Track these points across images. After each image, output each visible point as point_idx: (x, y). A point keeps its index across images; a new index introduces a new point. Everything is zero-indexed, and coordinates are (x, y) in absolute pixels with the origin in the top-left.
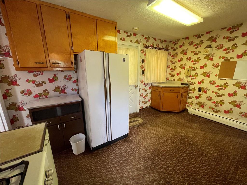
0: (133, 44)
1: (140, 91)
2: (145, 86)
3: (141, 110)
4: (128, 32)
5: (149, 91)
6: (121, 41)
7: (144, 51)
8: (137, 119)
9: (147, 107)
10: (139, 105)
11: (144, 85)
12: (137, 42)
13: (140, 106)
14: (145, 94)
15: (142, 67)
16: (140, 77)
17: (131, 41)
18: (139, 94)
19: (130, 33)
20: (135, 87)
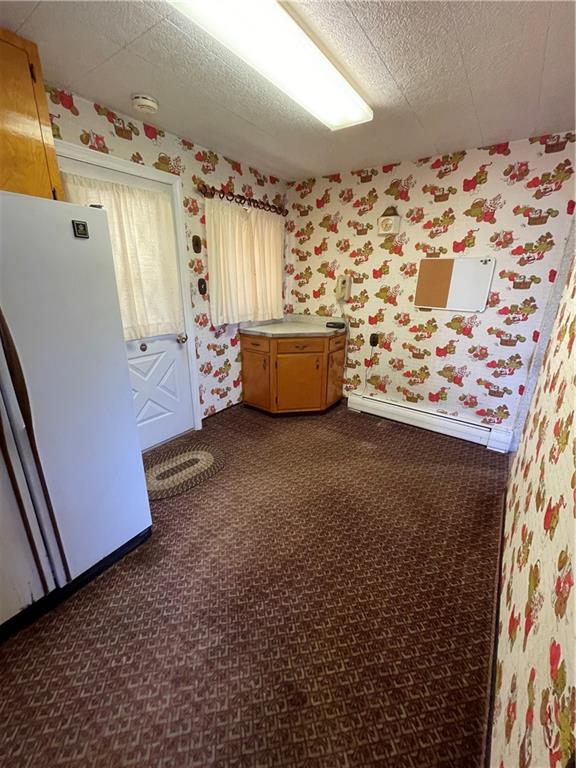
0: (148, 171)
1: (198, 356)
2: (217, 336)
3: (211, 419)
4: (119, 115)
5: (233, 353)
6: (86, 148)
7: (199, 206)
8: (195, 456)
9: (230, 407)
10: (202, 402)
11: (212, 334)
12: (163, 163)
13: (206, 405)
14: (217, 363)
15: (197, 267)
16: (193, 306)
17: (137, 158)
18: (195, 365)
19: (127, 120)
20: (178, 341)
